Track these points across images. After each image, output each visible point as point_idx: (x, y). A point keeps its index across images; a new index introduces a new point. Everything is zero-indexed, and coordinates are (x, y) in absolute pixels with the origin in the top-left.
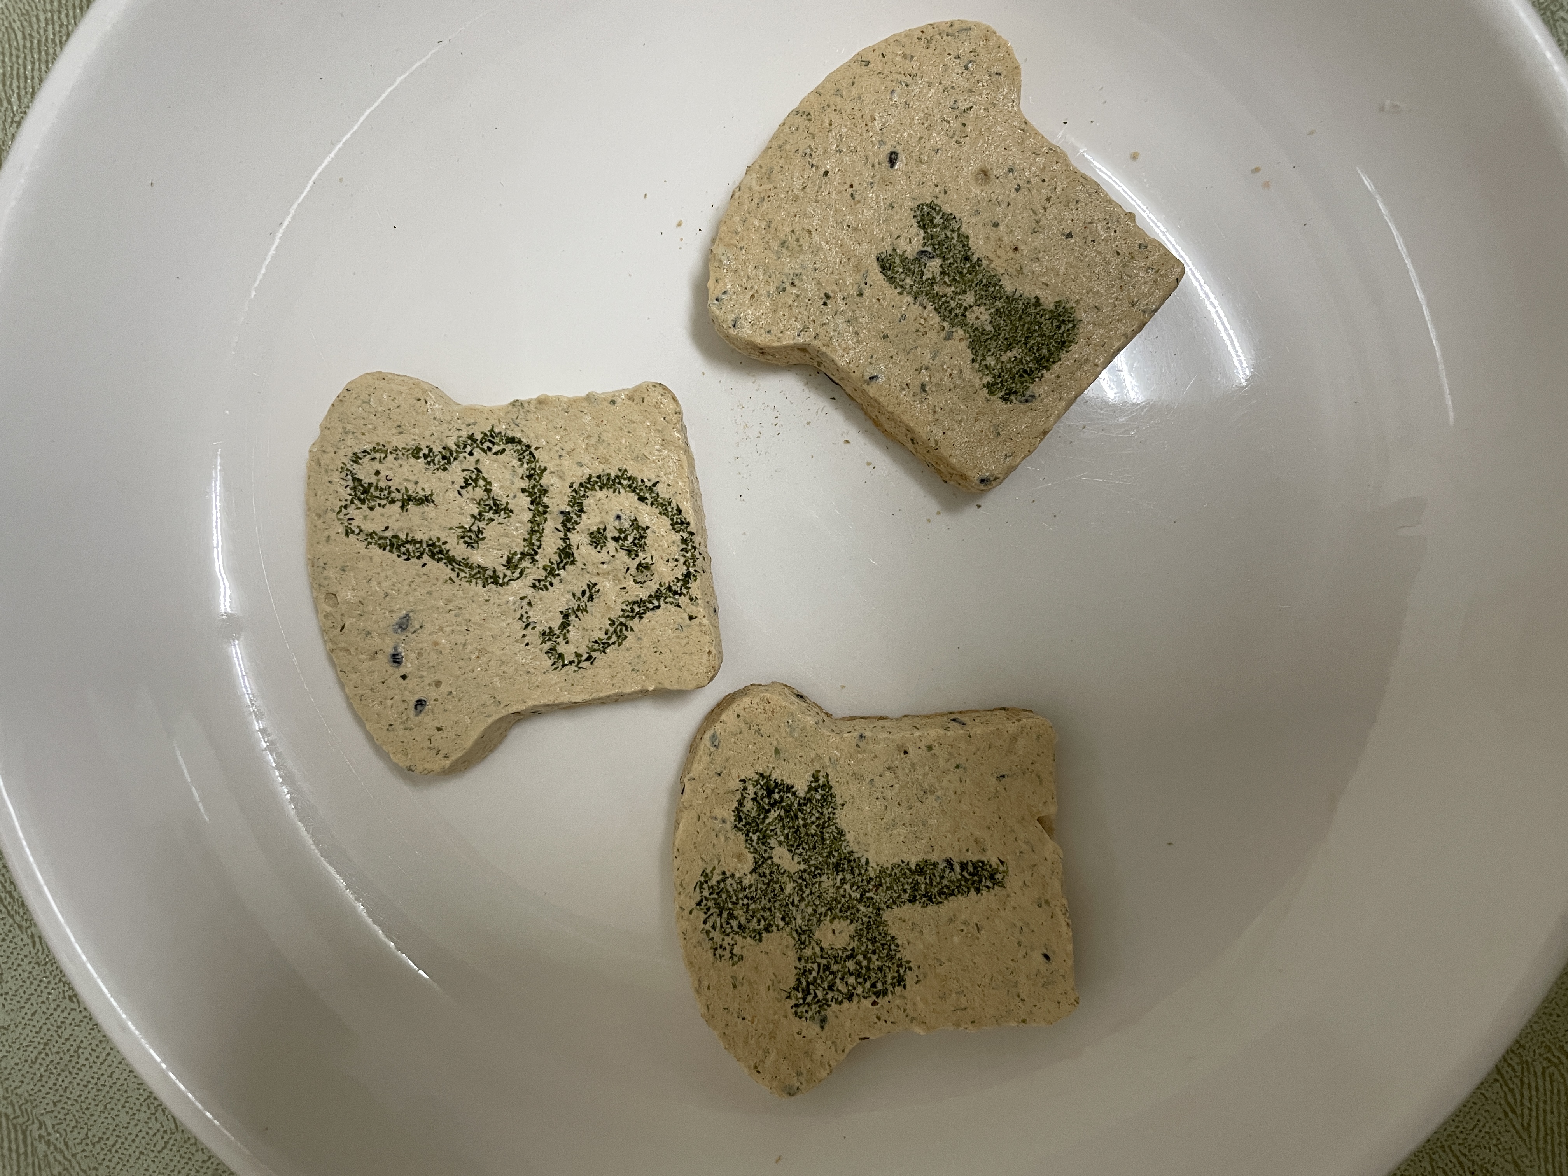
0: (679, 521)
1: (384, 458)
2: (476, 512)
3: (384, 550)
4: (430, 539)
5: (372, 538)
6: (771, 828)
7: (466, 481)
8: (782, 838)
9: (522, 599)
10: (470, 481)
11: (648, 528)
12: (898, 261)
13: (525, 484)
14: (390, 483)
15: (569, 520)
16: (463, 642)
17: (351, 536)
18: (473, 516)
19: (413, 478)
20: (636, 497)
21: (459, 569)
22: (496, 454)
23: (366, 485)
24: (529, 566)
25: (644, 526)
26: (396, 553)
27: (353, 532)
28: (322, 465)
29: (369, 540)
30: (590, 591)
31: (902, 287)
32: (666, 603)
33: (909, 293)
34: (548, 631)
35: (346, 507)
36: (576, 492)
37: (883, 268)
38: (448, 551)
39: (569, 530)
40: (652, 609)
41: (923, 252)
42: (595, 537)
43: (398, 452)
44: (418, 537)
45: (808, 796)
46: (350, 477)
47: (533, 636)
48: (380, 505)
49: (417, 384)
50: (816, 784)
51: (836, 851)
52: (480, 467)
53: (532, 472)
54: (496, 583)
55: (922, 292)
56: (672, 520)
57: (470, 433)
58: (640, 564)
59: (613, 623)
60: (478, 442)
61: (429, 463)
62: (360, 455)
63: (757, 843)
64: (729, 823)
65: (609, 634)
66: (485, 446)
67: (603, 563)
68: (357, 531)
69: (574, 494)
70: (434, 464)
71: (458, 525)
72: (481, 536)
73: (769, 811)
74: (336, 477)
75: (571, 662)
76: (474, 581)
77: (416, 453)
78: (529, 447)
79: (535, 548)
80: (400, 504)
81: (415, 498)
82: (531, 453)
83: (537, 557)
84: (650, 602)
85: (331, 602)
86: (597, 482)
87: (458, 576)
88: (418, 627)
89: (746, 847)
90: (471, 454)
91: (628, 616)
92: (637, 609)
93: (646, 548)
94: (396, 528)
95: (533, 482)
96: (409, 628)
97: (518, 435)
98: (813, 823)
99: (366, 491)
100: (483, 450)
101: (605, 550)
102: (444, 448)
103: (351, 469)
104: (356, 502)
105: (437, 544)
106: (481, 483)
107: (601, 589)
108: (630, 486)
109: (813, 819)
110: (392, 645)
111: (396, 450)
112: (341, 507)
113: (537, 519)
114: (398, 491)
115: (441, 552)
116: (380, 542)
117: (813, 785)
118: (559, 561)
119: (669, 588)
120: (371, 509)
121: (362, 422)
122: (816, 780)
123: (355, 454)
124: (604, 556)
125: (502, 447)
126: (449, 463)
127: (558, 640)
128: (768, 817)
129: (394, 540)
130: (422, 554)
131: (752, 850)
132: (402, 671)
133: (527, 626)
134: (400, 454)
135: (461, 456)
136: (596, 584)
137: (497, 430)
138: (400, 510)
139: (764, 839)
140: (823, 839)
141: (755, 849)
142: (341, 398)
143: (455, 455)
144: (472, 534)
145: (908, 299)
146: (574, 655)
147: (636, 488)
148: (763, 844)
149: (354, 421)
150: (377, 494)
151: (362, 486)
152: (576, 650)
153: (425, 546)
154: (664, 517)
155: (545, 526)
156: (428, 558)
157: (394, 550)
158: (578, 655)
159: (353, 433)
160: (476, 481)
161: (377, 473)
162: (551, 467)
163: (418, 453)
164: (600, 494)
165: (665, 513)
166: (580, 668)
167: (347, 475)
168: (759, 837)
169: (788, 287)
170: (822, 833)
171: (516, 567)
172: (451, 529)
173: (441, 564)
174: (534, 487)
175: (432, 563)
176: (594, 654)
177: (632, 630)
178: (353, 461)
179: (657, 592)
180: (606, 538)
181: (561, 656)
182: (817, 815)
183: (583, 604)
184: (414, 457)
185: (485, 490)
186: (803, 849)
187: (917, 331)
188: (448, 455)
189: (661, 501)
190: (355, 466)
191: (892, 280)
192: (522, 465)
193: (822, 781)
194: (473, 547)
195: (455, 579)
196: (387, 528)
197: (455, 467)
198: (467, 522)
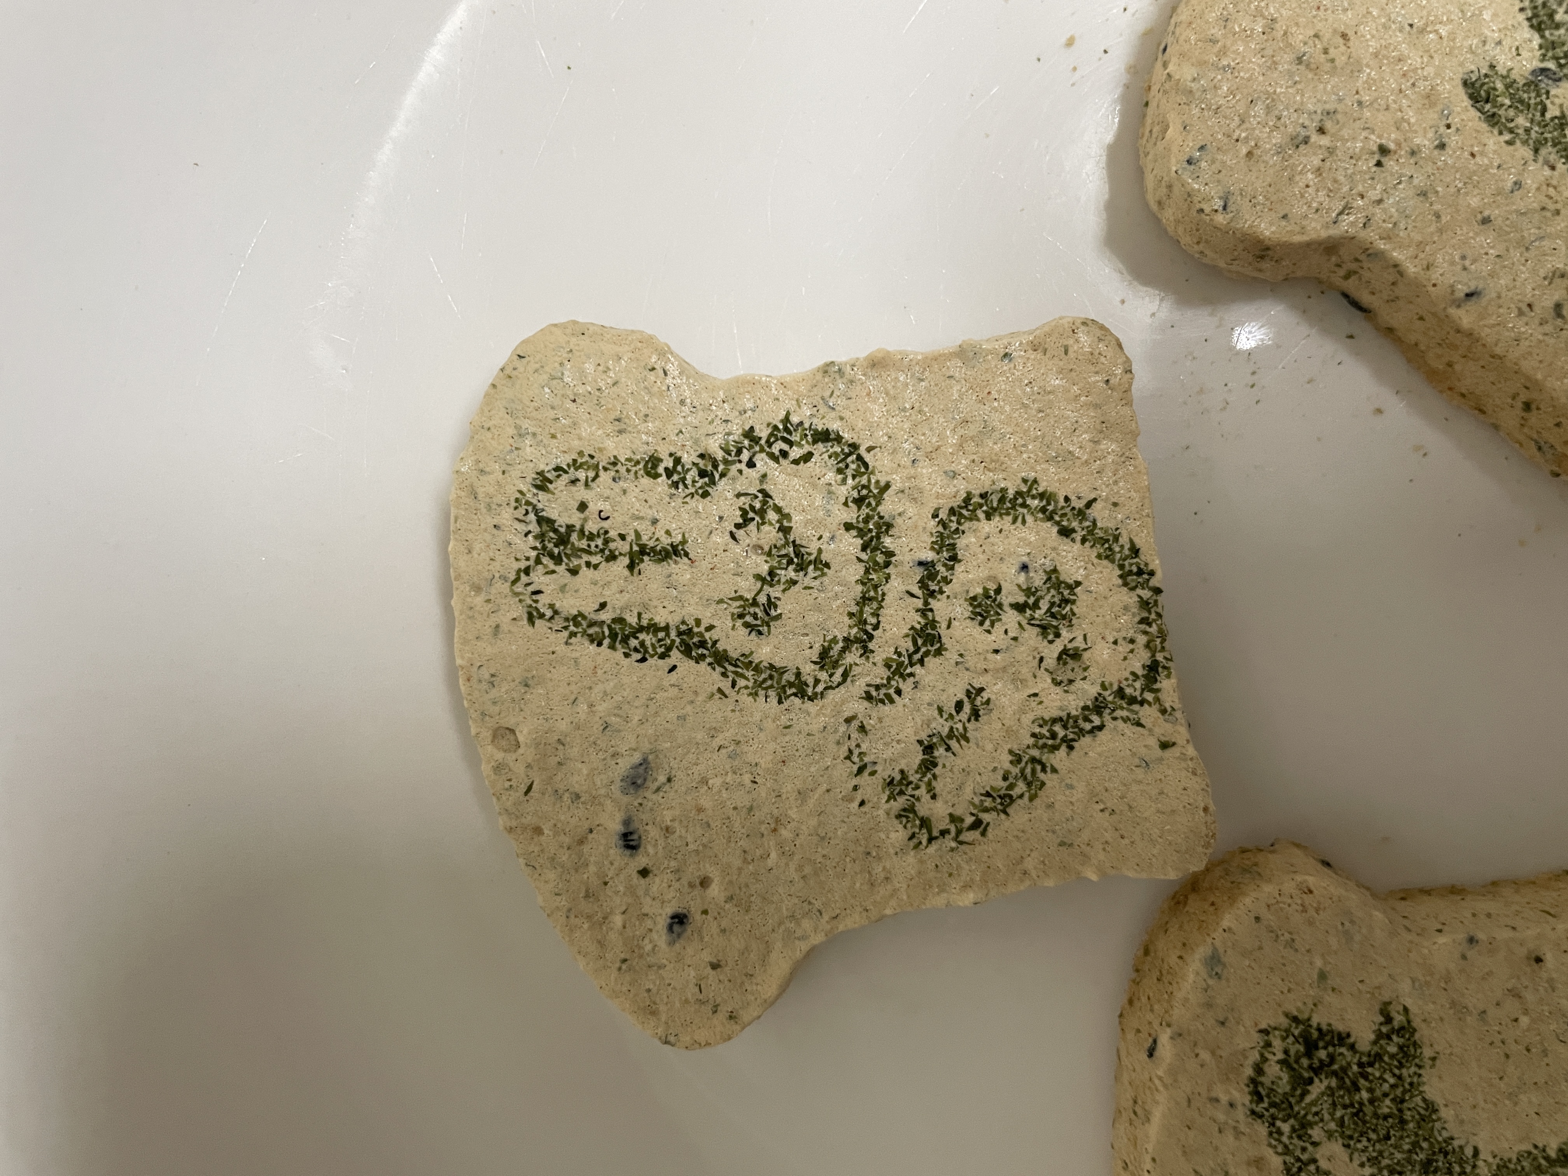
0: (1135, 569)
1: (593, 480)
2: (764, 569)
3: (600, 644)
4: (683, 622)
5: (577, 624)
6: (1314, 1109)
7: (744, 513)
8: (1333, 1126)
9: (848, 721)
10: (751, 515)
11: (1078, 584)
12: (1499, 86)
13: (851, 515)
14: (606, 524)
15: (932, 576)
16: (748, 804)
17: (538, 622)
18: (758, 577)
19: (650, 513)
20: (1055, 529)
21: (736, 673)
22: (796, 462)
23: (563, 530)
24: (858, 661)
25: (1071, 582)
26: (621, 650)
27: (542, 616)
28: (481, 496)
29: (572, 628)
30: (972, 702)
31: (1511, 131)
32: (1115, 719)
33: (1525, 142)
34: (898, 777)
35: (527, 571)
36: (945, 526)
37: (1475, 98)
38: (715, 643)
39: (932, 594)
40: (1091, 732)
41: (1543, 71)
42: (980, 605)
43: (619, 467)
44: (661, 619)
45: (1376, 1049)
46: (532, 517)
47: (870, 786)
48: (588, 564)
49: (648, 341)
50: (1389, 1027)
51: (1425, 1139)
52: (769, 487)
53: (864, 492)
54: (801, 693)
55: (1546, 139)
56: (1121, 567)
57: (747, 428)
58: (1065, 651)
59: (1017, 759)
60: (763, 442)
61: (675, 485)
62: (548, 475)
63: (1291, 1137)
64: (1240, 1108)
65: (1011, 780)
66: (776, 449)
67: (996, 651)
68: (549, 613)
69: (940, 529)
70: (686, 486)
71: (733, 595)
72: (773, 613)
73: (1310, 1081)
74: (507, 516)
75: (944, 833)
76: (762, 693)
77: (651, 466)
78: (854, 447)
79: (869, 628)
80: (626, 561)
81: (653, 549)
82: (860, 458)
83: (871, 646)
84: (1087, 719)
85: (504, 743)
86: (981, 506)
87: (734, 684)
88: (662, 779)
89: (1270, 1145)
90: (751, 464)
91: (1045, 746)
92: (1061, 733)
93: (1074, 621)
94: (619, 604)
95: (865, 511)
96: (648, 783)
97: (834, 426)
98: (1386, 1095)
99: (563, 540)
100: (772, 456)
101: (999, 628)
102: (702, 456)
103: (534, 501)
104: (545, 560)
105: (696, 630)
106: (772, 516)
107: (993, 697)
108: (1043, 510)
109: (1386, 1087)
110: (619, 817)
111: (614, 464)
112: (519, 571)
113: (873, 576)
114: (623, 537)
115: (702, 644)
116: (591, 631)
117: (1384, 1029)
118: (912, 649)
119: (1120, 693)
120: (574, 572)
121: (552, 414)
122: (1389, 1020)
123: (541, 473)
124: (997, 637)
125: (807, 448)
126: (713, 482)
127: (917, 793)
128: (1308, 1092)
129: (617, 627)
130: (669, 649)
131: (1280, 1149)
132: (641, 860)
133: (861, 770)
134: (623, 470)
135: (734, 469)
136: (982, 690)
137: (795, 419)
138: (626, 572)
139: (1302, 1129)
140: (1403, 1122)
141: (1286, 1146)
142: (508, 371)
143: (721, 467)
144: (757, 610)
145: (1526, 152)
146: (947, 820)
147: (1054, 512)
148: (1300, 1137)
149: (535, 414)
150: (583, 544)
151: (555, 531)
152: (950, 810)
153: (673, 634)
154: (1105, 562)
155: (886, 589)
156: (680, 655)
157: (618, 645)
158: (953, 818)
159: (534, 434)
160: (762, 513)
161: (583, 507)
162: (897, 481)
163: (655, 467)
164: (986, 527)
165: (1109, 557)
166: (961, 843)
167: (527, 513)
168: (1293, 1127)
169: (1315, 138)
170: (1400, 1111)
171: (835, 664)
172: (721, 601)
173: (703, 666)
174: (867, 520)
175: (686, 666)
176: (986, 817)
177: (1054, 770)
178: (537, 487)
179: (1096, 699)
180: (1000, 606)
181: (925, 823)
182: (1392, 1081)
183: (960, 726)
184: (648, 474)
185: (780, 529)
186: (1369, 1140)
187: (1543, 209)
188: (710, 468)
189: (1100, 534)
190: (542, 495)
191: (1492, 119)
192: (844, 481)
193: (1399, 1019)
194: (760, 633)
195: (728, 690)
196: (603, 606)
197: (724, 488)
198: (748, 587)
